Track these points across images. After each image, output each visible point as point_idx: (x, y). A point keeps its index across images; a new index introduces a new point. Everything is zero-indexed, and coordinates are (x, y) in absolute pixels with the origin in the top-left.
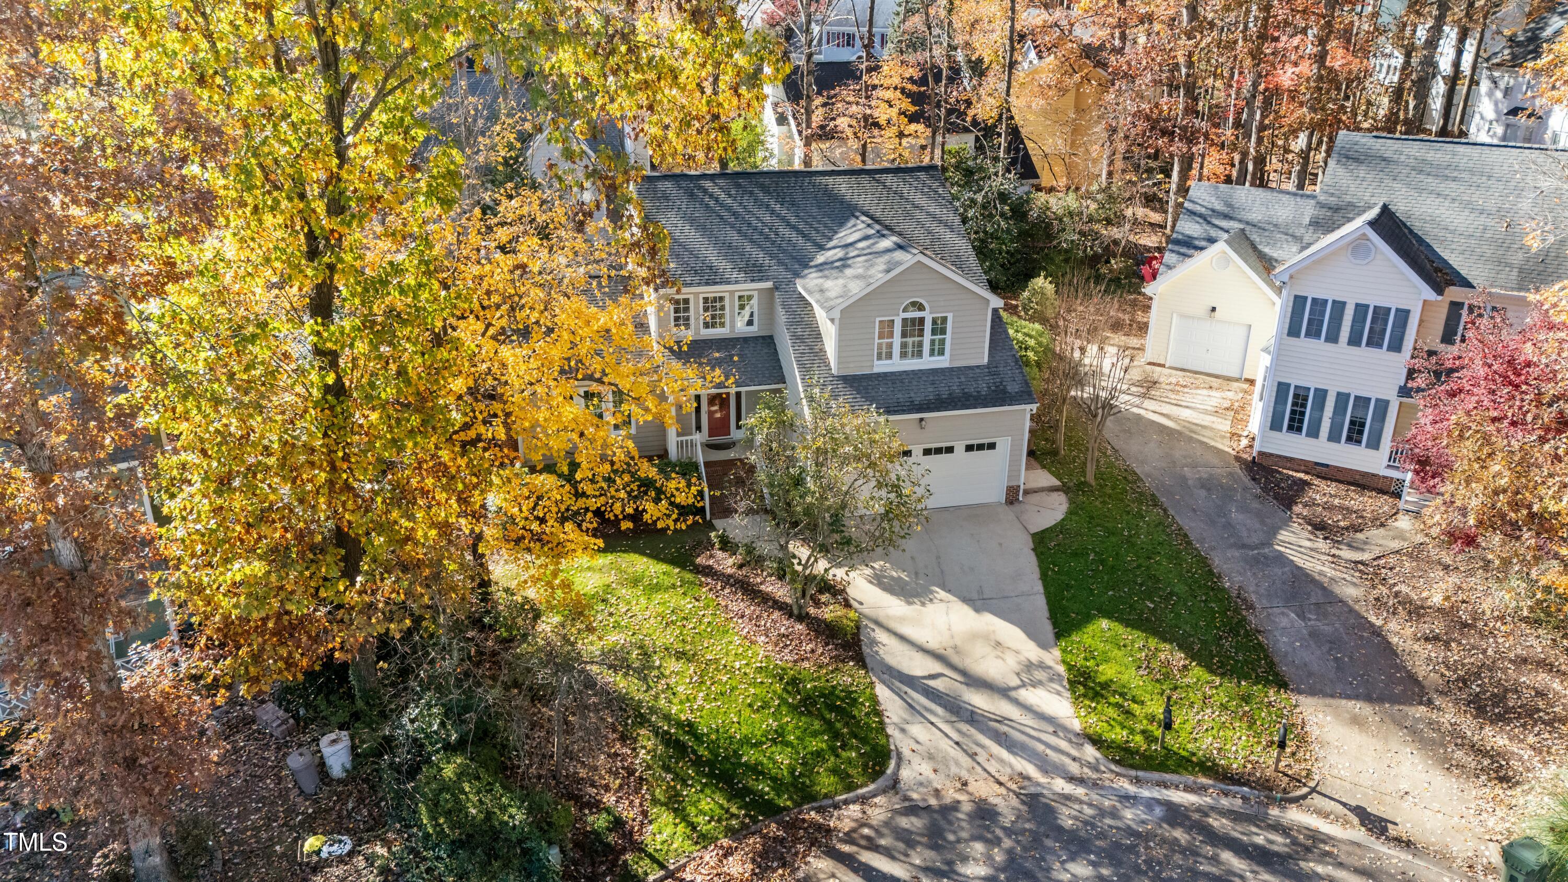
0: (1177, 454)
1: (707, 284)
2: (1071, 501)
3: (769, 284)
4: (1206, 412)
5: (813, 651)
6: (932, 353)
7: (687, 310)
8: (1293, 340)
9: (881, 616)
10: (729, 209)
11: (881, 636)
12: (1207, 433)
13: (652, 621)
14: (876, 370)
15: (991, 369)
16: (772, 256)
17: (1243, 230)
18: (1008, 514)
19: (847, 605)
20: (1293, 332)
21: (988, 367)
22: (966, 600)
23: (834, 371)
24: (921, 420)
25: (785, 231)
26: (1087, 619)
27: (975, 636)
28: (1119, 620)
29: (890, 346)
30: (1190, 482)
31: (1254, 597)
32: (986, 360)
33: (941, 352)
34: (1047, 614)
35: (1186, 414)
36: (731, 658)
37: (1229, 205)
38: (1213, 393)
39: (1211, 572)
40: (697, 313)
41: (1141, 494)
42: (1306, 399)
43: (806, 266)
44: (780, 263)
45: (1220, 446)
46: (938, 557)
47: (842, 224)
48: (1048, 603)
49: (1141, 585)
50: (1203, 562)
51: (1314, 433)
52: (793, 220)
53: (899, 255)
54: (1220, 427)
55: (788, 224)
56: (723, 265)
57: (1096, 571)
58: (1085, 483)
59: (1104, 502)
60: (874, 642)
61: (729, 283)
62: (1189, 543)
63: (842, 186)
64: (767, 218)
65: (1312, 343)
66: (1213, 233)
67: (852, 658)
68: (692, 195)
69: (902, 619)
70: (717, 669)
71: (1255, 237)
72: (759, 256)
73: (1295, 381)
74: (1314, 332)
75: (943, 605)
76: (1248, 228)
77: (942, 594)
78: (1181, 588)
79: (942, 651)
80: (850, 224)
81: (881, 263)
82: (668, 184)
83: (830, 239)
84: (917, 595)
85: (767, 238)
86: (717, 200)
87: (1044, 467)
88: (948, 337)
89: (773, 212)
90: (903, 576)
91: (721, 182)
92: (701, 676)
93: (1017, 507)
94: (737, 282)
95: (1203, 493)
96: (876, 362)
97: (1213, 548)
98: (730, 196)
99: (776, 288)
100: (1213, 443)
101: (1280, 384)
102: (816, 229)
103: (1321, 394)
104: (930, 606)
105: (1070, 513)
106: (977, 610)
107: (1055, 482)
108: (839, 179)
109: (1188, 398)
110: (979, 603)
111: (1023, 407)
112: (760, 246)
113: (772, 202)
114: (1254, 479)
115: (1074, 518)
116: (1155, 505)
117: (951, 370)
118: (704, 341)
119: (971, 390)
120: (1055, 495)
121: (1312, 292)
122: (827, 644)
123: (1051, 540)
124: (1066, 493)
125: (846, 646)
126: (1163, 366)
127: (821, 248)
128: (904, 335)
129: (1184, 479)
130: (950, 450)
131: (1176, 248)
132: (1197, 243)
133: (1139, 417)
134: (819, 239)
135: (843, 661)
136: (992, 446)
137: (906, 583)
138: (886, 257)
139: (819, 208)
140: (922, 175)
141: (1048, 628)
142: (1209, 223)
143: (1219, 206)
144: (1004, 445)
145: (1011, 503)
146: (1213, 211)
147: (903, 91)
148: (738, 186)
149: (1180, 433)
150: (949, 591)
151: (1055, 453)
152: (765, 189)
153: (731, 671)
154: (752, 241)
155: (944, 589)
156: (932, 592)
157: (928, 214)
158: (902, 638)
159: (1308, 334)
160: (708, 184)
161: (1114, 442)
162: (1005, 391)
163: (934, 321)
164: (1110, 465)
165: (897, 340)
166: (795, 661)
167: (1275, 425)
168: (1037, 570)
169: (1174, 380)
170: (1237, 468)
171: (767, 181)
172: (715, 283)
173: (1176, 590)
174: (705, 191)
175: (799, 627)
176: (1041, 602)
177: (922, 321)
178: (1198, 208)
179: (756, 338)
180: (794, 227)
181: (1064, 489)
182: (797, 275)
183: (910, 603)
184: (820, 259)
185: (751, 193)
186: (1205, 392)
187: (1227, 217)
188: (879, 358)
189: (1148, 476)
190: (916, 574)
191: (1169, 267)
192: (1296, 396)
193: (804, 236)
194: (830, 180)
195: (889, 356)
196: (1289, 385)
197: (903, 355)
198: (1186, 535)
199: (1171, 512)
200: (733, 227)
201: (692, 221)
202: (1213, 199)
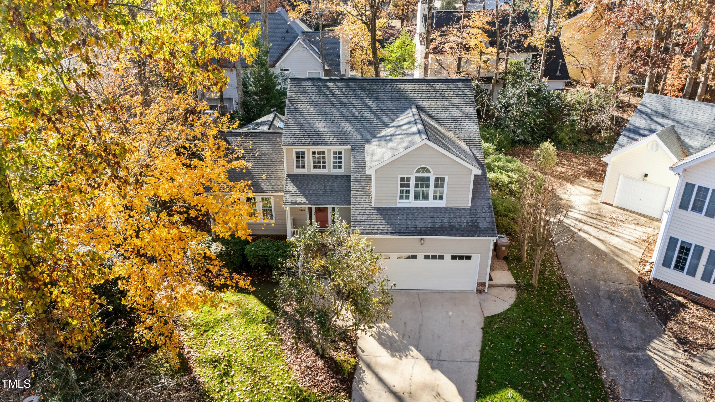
0: (599, 270)
1: (313, 144)
2: (518, 297)
3: (349, 147)
4: (629, 241)
5: (322, 381)
6: (435, 198)
7: (303, 157)
8: (683, 212)
9: (372, 361)
10: (339, 99)
11: (368, 376)
12: (626, 257)
13: (241, 344)
14: (399, 205)
15: (472, 211)
16: (356, 129)
17: (673, 126)
18: (475, 299)
19: (354, 351)
20: (683, 206)
21: (470, 209)
22: (428, 359)
23: (373, 205)
24: (422, 239)
25: (368, 115)
26: (501, 387)
27: (426, 387)
28: (520, 392)
29: (408, 192)
30: (601, 293)
31: (620, 390)
32: (469, 205)
33: (441, 198)
34: (476, 378)
35: (615, 241)
36: (275, 377)
37: (668, 109)
38: (639, 228)
39: (595, 366)
40: (309, 160)
41: (565, 298)
42: (688, 250)
43: (375, 137)
44: (360, 134)
45: (630, 267)
46: (421, 325)
47: (403, 112)
48: (479, 370)
49: (543, 368)
50: (592, 356)
51: (692, 273)
52: (374, 108)
53: (417, 138)
54: (635, 253)
55: (371, 110)
56: (326, 133)
57: (517, 352)
58: (531, 285)
59: (539, 301)
60: (362, 381)
61: (326, 144)
62: (586, 340)
63: (409, 89)
64: (359, 106)
65: (695, 215)
66: (654, 126)
67: (344, 390)
68: (320, 90)
69: (384, 366)
70: (264, 384)
71: (680, 131)
72: (349, 129)
73: (682, 237)
74: (697, 208)
75: (413, 360)
76: (677, 125)
77: (415, 352)
78: (569, 375)
79: (401, 394)
80: (406, 113)
81: (407, 140)
82: (308, 84)
83: (393, 121)
84: (399, 351)
85: (356, 118)
86: (333, 94)
87: (510, 269)
88: (445, 189)
89: (364, 103)
90: (395, 335)
91: (339, 83)
92: (253, 387)
93: (482, 296)
94: (331, 144)
95: (607, 302)
96: (399, 201)
97: (602, 346)
98: (341, 91)
99: (353, 149)
100: (626, 265)
101: (671, 238)
102: (387, 115)
103: (699, 250)
104: (404, 360)
105: (515, 305)
106: (433, 368)
107: (513, 281)
108: (408, 85)
109: (620, 229)
110: (435, 362)
111: (487, 238)
112: (350, 123)
113: (365, 97)
114: (646, 297)
115: (516, 309)
116: (572, 307)
117: (446, 209)
118: (312, 176)
119: (455, 223)
120: (510, 290)
121: (698, 182)
122: (332, 378)
123: (495, 324)
124: (517, 290)
125: (343, 381)
126: (611, 205)
127: (387, 126)
128: (417, 186)
129: (598, 289)
130: (441, 257)
131: (628, 134)
132: (641, 132)
133: (583, 240)
134: (386, 120)
135: (338, 391)
136: (469, 258)
137: (395, 341)
138: (410, 138)
139: (392, 101)
140: (460, 84)
141: (473, 388)
142: (652, 120)
143: (660, 109)
144: (476, 258)
145: (480, 292)
146: (656, 112)
147: (482, 29)
148: (348, 86)
149: (606, 254)
150: (420, 351)
151: (519, 259)
152: (362, 88)
153: (270, 385)
154: (347, 120)
155: (417, 349)
156: (409, 350)
157: (458, 108)
158: (380, 380)
159: (693, 209)
160: (331, 84)
161: (561, 257)
162: (477, 227)
163: (437, 179)
164: (553, 273)
165: (412, 189)
166: (310, 387)
167: (666, 263)
168: (480, 344)
169: (615, 216)
170: (637, 286)
171: (366, 84)
172: (318, 144)
173: (566, 376)
174: (328, 88)
175: (320, 363)
176: (475, 368)
177: (428, 179)
178: (646, 110)
179: (342, 176)
180: (374, 113)
181: (517, 287)
182: (368, 141)
183: (393, 356)
184: (383, 133)
185: (354, 91)
186: (633, 226)
187: (664, 116)
188: (401, 198)
189: (575, 284)
190: (404, 335)
191: (621, 146)
192: (682, 248)
193: (378, 117)
194: (403, 85)
195: (408, 198)
196: (677, 240)
197: (416, 198)
198: (585, 334)
199: (581, 314)
200: (338, 110)
201: (316, 105)
202: (657, 105)
